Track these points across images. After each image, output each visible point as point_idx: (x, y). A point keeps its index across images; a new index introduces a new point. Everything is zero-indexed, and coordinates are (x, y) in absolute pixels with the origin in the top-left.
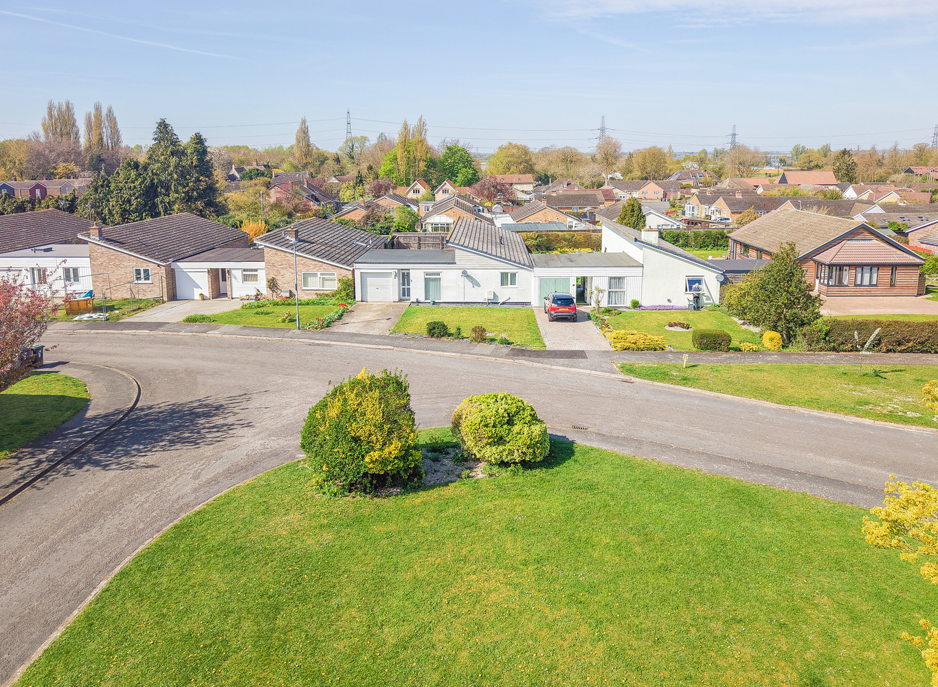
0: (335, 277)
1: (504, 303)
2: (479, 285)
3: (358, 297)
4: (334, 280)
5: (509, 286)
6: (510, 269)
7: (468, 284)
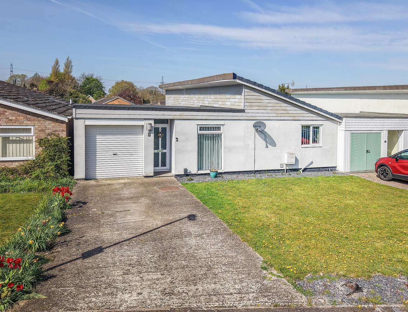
0: (32, 135)
1: (305, 170)
2: (274, 144)
3: (80, 172)
4: (29, 141)
5: (311, 144)
6: (311, 121)
7: (260, 142)
